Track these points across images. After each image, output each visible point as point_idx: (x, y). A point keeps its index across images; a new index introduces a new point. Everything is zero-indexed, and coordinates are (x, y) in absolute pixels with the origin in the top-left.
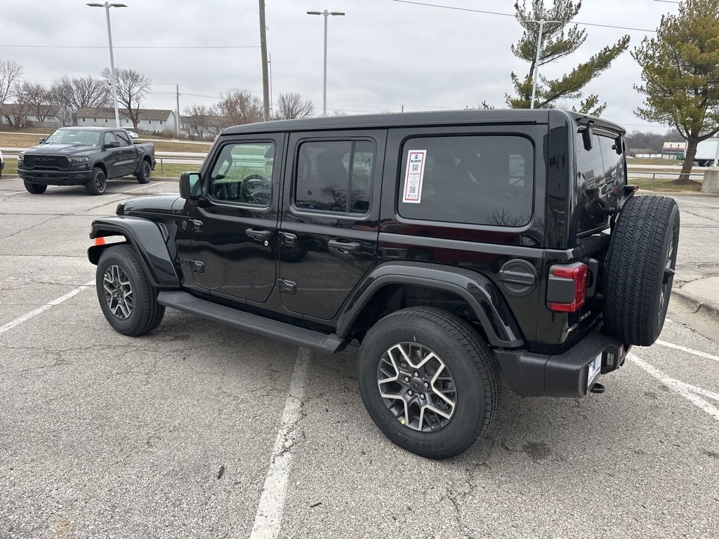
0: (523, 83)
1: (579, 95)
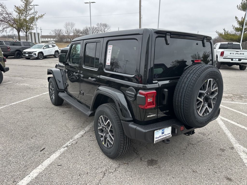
0: (240, 21)
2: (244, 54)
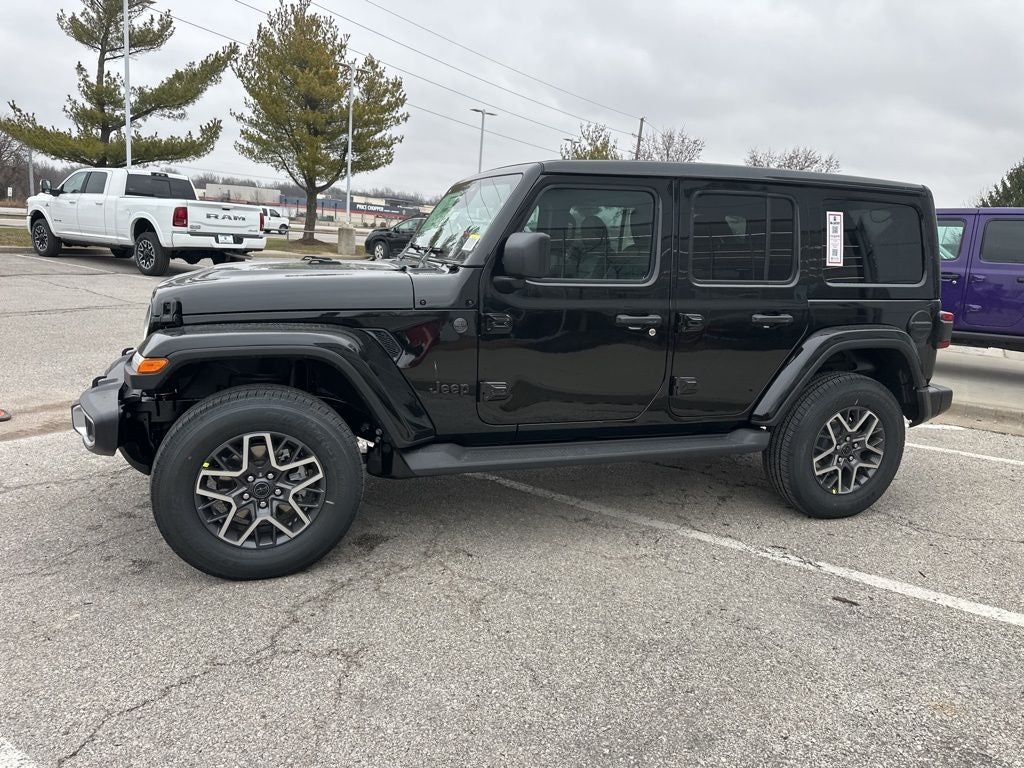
0: (94, 83)
1: (182, 116)
2: (244, 219)
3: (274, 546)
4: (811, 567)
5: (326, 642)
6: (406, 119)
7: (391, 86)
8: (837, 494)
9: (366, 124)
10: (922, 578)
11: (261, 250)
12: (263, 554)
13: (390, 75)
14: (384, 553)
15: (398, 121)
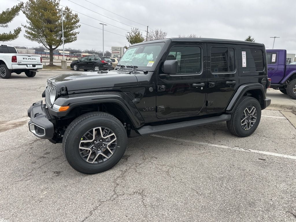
1: (6, 26)
2: (35, 59)
3: (103, 162)
4: (248, 151)
5: (131, 190)
6: (80, 27)
7: (74, 16)
8: (246, 130)
9: (67, 28)
10: (276, 150)
11: (42, 69)
12: (100, 165)
13: (74, 13)
14: (131, 160)
15: (77, 27)
